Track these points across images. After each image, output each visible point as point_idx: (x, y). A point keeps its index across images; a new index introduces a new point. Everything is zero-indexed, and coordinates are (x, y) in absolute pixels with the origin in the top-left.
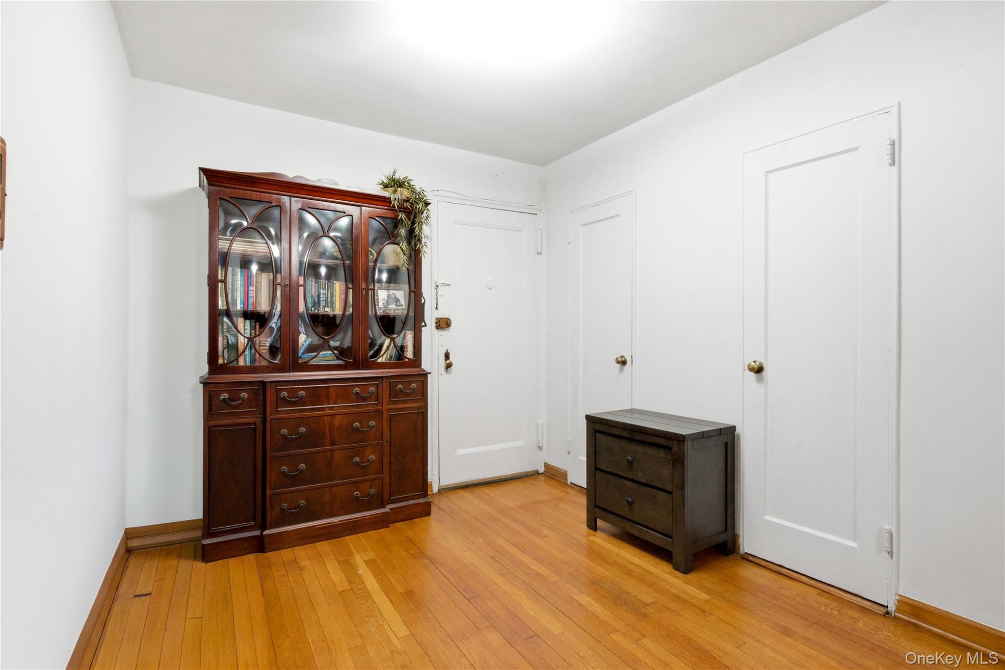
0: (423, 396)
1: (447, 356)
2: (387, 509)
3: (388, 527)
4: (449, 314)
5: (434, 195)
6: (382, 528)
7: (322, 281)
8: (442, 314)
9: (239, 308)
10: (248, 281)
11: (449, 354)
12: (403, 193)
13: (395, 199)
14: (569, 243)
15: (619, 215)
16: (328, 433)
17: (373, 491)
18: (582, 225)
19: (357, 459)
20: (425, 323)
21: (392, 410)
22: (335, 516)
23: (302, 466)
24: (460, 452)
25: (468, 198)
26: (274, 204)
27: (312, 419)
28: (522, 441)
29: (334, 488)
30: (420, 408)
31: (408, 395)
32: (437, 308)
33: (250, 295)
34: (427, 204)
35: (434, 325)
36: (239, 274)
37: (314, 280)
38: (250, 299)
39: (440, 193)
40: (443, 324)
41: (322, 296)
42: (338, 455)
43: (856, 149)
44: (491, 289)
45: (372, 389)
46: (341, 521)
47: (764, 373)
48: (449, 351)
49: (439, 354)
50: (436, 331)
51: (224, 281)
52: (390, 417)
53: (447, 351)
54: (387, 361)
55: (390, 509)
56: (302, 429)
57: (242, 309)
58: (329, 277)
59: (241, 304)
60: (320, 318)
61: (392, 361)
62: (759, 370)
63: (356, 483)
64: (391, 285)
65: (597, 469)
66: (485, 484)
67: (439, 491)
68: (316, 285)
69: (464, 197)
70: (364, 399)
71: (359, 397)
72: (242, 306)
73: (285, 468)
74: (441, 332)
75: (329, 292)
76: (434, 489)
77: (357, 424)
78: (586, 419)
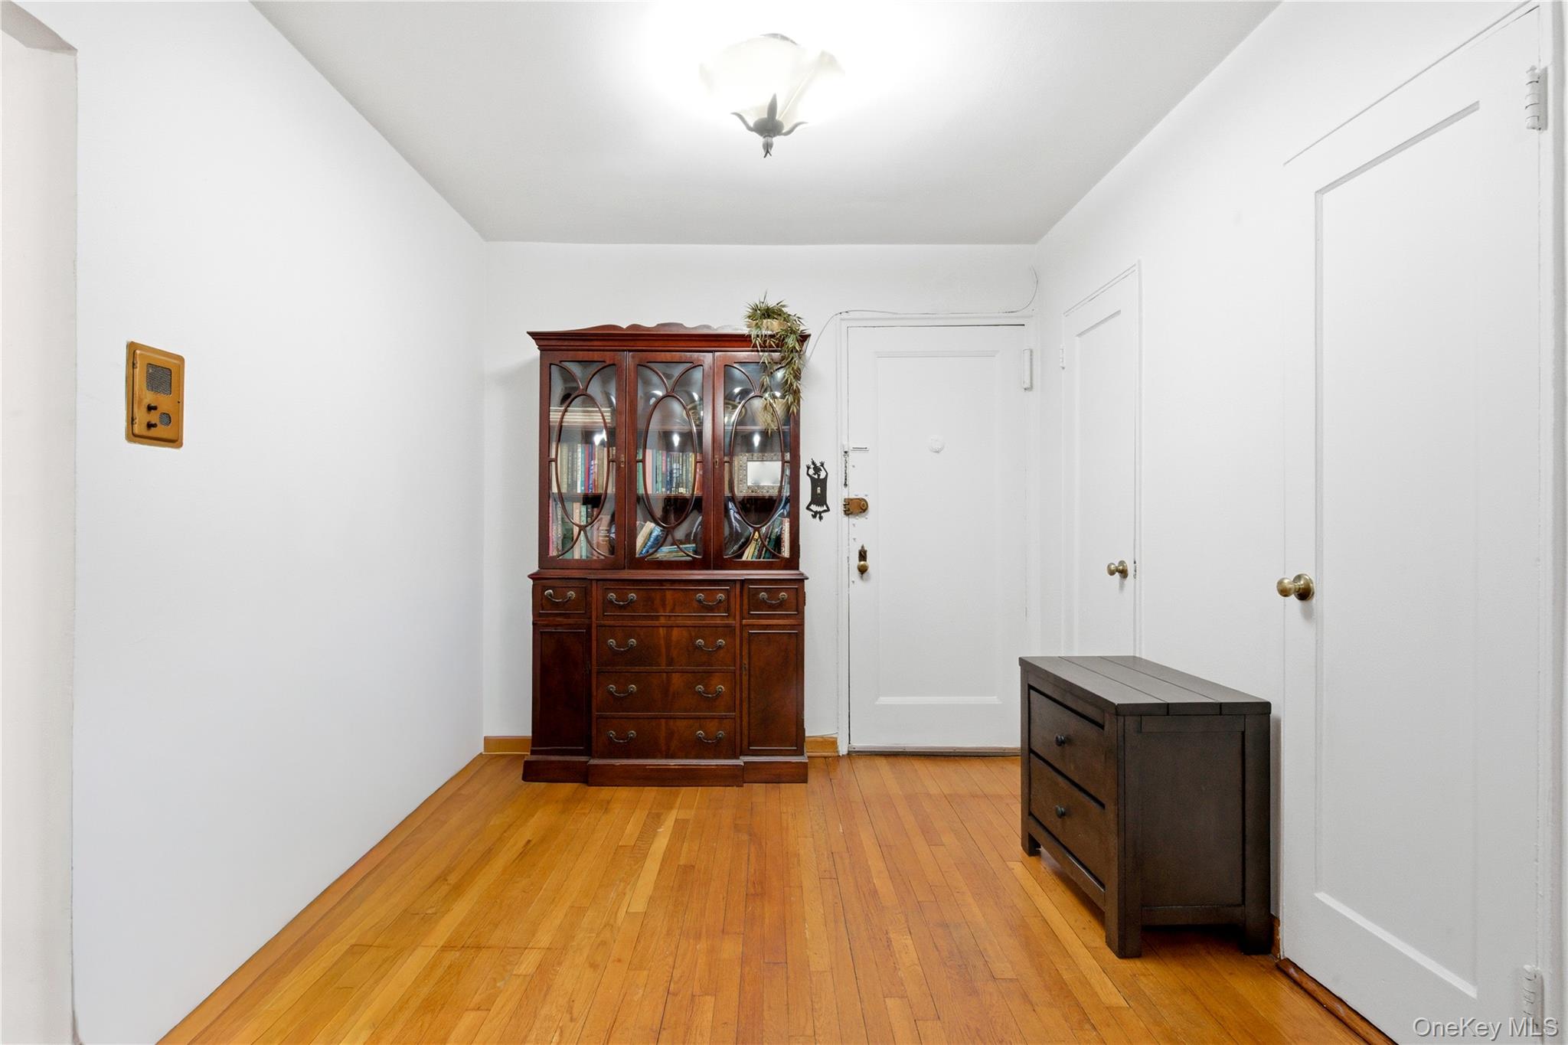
0: (797, 611)
1: (863, 555)
2: (740, 761)
3: (742, 786)
4: (866, 493)
5: (842, 319)
6: (733, 786)
7: (675, 453)
8: (854, 493)
9: (579, 491)
10: (590, 456)
11: (865, 552)
12: (773, 326)
13: (758, 336)
14: (1063, 368)
15: (1119, 312)
16: (663, 650)
17: (721, 733)
18: (1080, 335)
19: (700, 688)
20: (827, 507)
21: (753, 626)
22: (673, 757)
23: (633, 687)
24: (884, 700)
25: (898, 316)
26: (608, 363)
27: (644, 629)
28: (995, 697)
29: (671, 722)
30: (792, 627)
31: (772, 607)
32: (846, 485)
33: (591, 472)
34: (804, 338)
35: (841, 508)
36: (579, 450)
37: (665, 452)
38: (591, 476)
39: (852, 315)
40: (855, 507)
41: (675, 471)
42: (677, 681)
43: (1473, 108)
44: (938, 452)
45: (721, 596)
46: (679, 765)
47: (1314, 600)
48: (866, 549)
49: (849, 552)
50: (846, 518)
51: (555, 460)
52: (749, 637)
53: (863, 547)
54: (754, 560)
55: (744, 763)
56: (633, 641)
57: (583, 492)
58: (683, 448)
59: (581, 486)
60: (672, 501)
61: (762, 560)
62: (1305, 594)
63: (698, 718)
64: (766, 454)
65: (1031, 751)
66: (925, 755)
67: (848, 754)
68: (668, 460)
69: (889, 316)
70: (710, 609)
71: (704, 607)
72: (583, 488)
73: (612, 687)
74: (853, 520)
75: (684, 467)
76: (840, 749)
77: (700, 642)
78: (1020, 665)
